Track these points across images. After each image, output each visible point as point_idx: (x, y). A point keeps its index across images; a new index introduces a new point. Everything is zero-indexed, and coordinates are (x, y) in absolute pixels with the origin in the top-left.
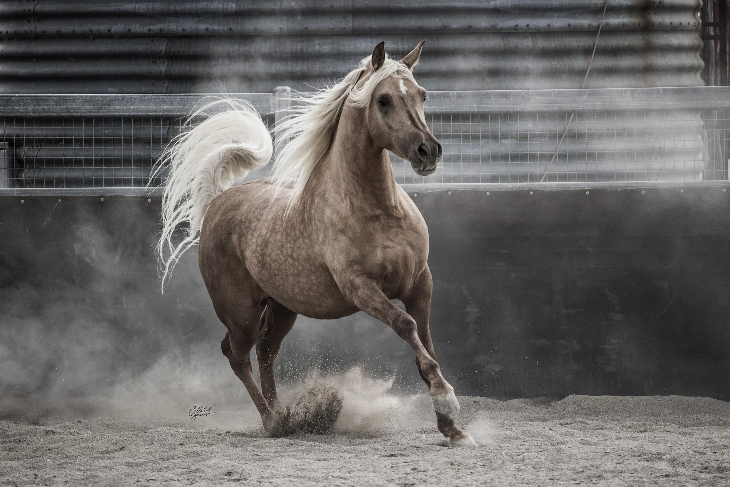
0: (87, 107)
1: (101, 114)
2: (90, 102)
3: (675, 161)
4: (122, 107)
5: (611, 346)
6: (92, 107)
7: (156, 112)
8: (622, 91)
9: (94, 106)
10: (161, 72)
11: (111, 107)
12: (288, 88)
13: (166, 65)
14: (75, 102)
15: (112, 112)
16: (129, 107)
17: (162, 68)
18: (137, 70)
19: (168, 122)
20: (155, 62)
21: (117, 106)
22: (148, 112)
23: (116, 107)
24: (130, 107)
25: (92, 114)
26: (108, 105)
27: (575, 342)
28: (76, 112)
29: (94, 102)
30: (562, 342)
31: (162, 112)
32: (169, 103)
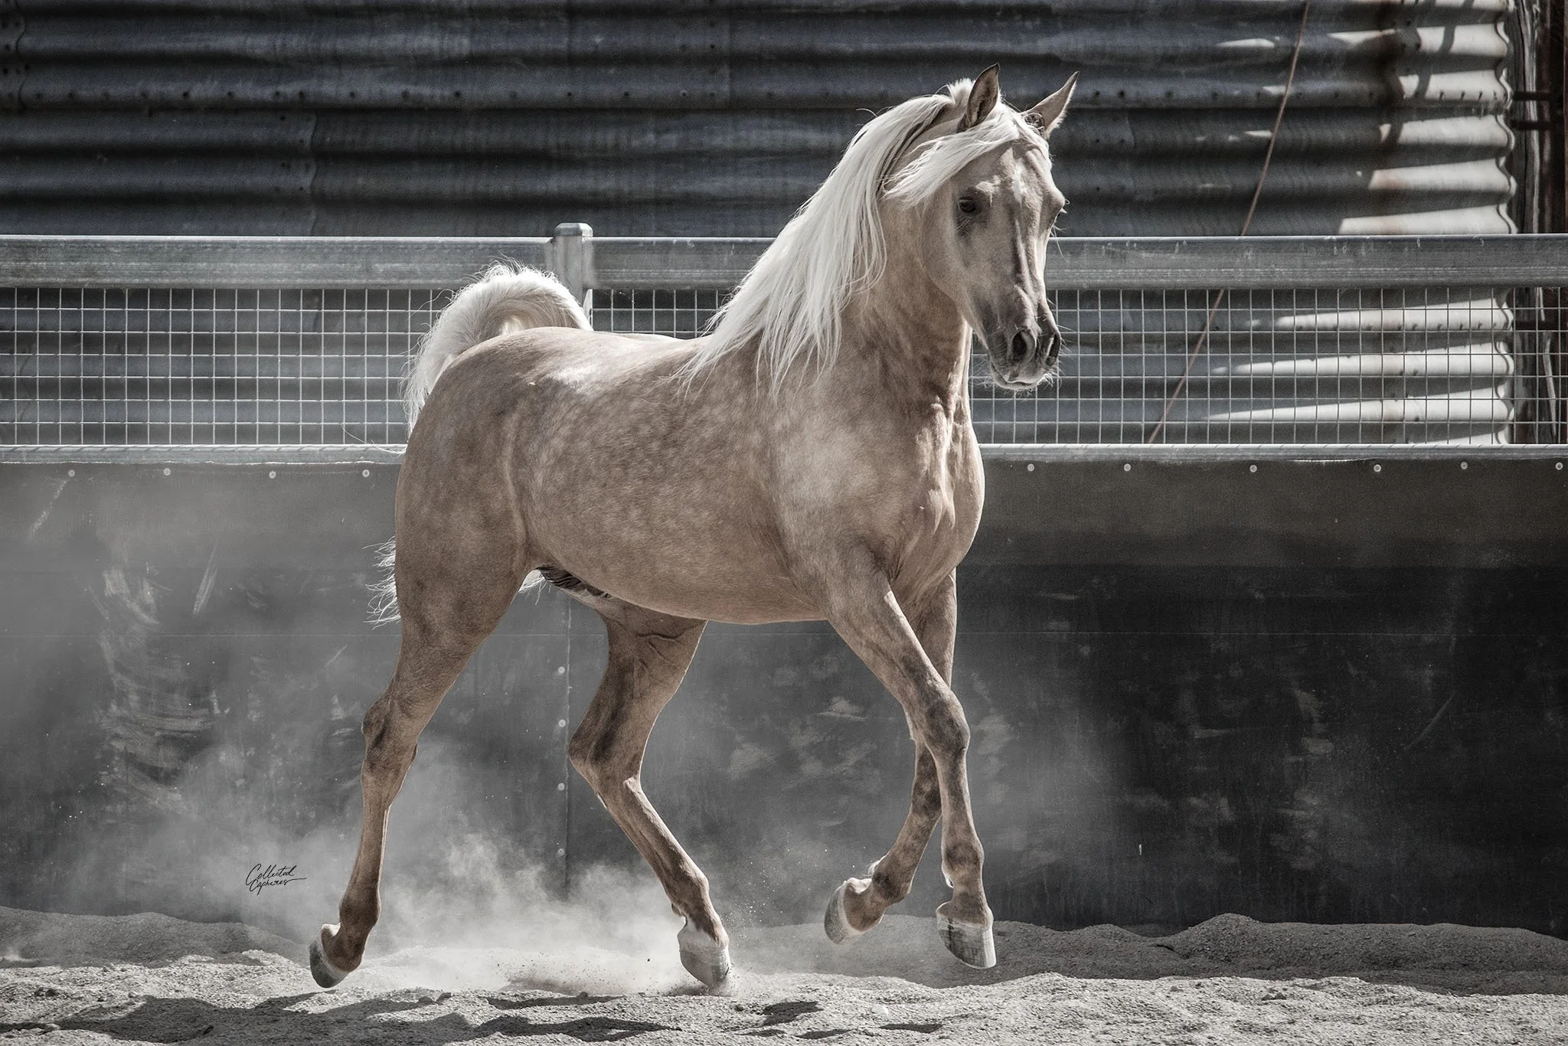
0: (134, 264)
1: (167, 281)
2: (141, 252)
3: (1448, 399)
4: (213, 266)
5: (1303, 813)
6: (145, 264)
7: (289, 277)
8: (1331, 241)
9: (151, 260)
10: (301, 189)
11: (189, 264)
12: (585, 227)
13: (313, 172)
14: (108, 252)
15: (192, 275)
16: (229, 266)
17: (304, 180)
18: (248, 182)
19: (317, 300)
20: (289, 167)
21: (202, 262)
22: (271, 276)
23: (199, 264)
24: (232, 265)
25: (147, 280)
26: (183, 260)
27: (1224, 802)
28: (111, 276)
29: (150, 253)
30: (1194, 801)
31: (304, 278)
32: (318, 257)
